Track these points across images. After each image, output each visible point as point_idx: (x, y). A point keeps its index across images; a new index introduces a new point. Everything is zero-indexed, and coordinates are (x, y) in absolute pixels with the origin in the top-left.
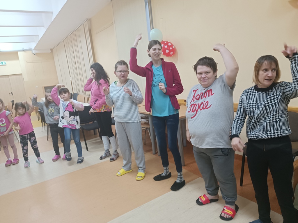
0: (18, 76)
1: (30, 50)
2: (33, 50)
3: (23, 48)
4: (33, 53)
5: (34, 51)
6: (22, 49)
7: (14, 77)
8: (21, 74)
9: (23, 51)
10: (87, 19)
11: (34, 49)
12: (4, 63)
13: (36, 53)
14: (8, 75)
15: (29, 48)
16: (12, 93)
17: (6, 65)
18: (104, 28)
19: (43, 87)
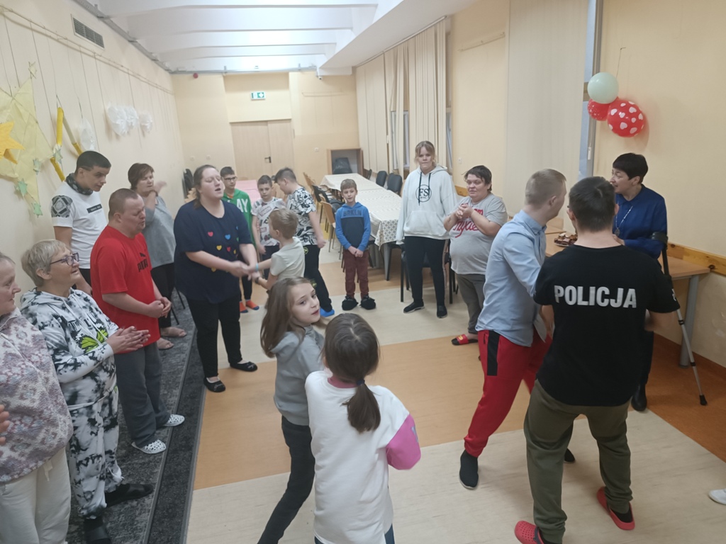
0: (284, 124)
1: (313, 68)
2: (318, 70)
3: (299, 65)
4: (317, 76)
5: (320, 73)
6: (296, 66)
7: (277, 125)
8: (290, 120)
9: (300, 70)
10: (446, 17)
11: (320, 68)
12: (261, 95)
13: (323, 76)
14: (266, 122)
15: (311, 65)
16: (270, 158)
17: (264, 99)
18: (482, 42)
19: (327, 150)
